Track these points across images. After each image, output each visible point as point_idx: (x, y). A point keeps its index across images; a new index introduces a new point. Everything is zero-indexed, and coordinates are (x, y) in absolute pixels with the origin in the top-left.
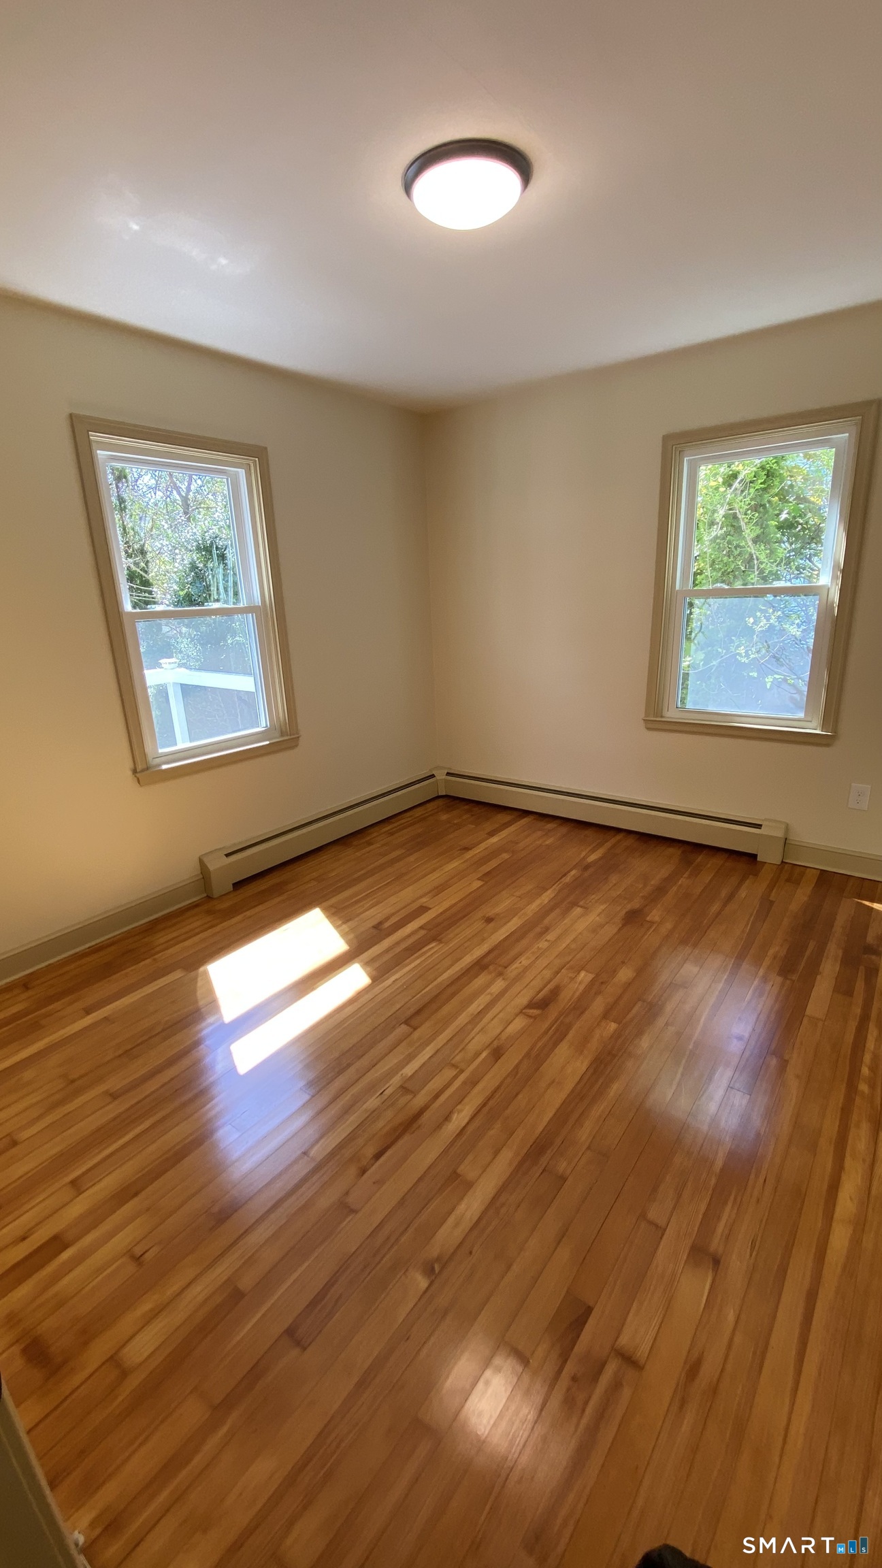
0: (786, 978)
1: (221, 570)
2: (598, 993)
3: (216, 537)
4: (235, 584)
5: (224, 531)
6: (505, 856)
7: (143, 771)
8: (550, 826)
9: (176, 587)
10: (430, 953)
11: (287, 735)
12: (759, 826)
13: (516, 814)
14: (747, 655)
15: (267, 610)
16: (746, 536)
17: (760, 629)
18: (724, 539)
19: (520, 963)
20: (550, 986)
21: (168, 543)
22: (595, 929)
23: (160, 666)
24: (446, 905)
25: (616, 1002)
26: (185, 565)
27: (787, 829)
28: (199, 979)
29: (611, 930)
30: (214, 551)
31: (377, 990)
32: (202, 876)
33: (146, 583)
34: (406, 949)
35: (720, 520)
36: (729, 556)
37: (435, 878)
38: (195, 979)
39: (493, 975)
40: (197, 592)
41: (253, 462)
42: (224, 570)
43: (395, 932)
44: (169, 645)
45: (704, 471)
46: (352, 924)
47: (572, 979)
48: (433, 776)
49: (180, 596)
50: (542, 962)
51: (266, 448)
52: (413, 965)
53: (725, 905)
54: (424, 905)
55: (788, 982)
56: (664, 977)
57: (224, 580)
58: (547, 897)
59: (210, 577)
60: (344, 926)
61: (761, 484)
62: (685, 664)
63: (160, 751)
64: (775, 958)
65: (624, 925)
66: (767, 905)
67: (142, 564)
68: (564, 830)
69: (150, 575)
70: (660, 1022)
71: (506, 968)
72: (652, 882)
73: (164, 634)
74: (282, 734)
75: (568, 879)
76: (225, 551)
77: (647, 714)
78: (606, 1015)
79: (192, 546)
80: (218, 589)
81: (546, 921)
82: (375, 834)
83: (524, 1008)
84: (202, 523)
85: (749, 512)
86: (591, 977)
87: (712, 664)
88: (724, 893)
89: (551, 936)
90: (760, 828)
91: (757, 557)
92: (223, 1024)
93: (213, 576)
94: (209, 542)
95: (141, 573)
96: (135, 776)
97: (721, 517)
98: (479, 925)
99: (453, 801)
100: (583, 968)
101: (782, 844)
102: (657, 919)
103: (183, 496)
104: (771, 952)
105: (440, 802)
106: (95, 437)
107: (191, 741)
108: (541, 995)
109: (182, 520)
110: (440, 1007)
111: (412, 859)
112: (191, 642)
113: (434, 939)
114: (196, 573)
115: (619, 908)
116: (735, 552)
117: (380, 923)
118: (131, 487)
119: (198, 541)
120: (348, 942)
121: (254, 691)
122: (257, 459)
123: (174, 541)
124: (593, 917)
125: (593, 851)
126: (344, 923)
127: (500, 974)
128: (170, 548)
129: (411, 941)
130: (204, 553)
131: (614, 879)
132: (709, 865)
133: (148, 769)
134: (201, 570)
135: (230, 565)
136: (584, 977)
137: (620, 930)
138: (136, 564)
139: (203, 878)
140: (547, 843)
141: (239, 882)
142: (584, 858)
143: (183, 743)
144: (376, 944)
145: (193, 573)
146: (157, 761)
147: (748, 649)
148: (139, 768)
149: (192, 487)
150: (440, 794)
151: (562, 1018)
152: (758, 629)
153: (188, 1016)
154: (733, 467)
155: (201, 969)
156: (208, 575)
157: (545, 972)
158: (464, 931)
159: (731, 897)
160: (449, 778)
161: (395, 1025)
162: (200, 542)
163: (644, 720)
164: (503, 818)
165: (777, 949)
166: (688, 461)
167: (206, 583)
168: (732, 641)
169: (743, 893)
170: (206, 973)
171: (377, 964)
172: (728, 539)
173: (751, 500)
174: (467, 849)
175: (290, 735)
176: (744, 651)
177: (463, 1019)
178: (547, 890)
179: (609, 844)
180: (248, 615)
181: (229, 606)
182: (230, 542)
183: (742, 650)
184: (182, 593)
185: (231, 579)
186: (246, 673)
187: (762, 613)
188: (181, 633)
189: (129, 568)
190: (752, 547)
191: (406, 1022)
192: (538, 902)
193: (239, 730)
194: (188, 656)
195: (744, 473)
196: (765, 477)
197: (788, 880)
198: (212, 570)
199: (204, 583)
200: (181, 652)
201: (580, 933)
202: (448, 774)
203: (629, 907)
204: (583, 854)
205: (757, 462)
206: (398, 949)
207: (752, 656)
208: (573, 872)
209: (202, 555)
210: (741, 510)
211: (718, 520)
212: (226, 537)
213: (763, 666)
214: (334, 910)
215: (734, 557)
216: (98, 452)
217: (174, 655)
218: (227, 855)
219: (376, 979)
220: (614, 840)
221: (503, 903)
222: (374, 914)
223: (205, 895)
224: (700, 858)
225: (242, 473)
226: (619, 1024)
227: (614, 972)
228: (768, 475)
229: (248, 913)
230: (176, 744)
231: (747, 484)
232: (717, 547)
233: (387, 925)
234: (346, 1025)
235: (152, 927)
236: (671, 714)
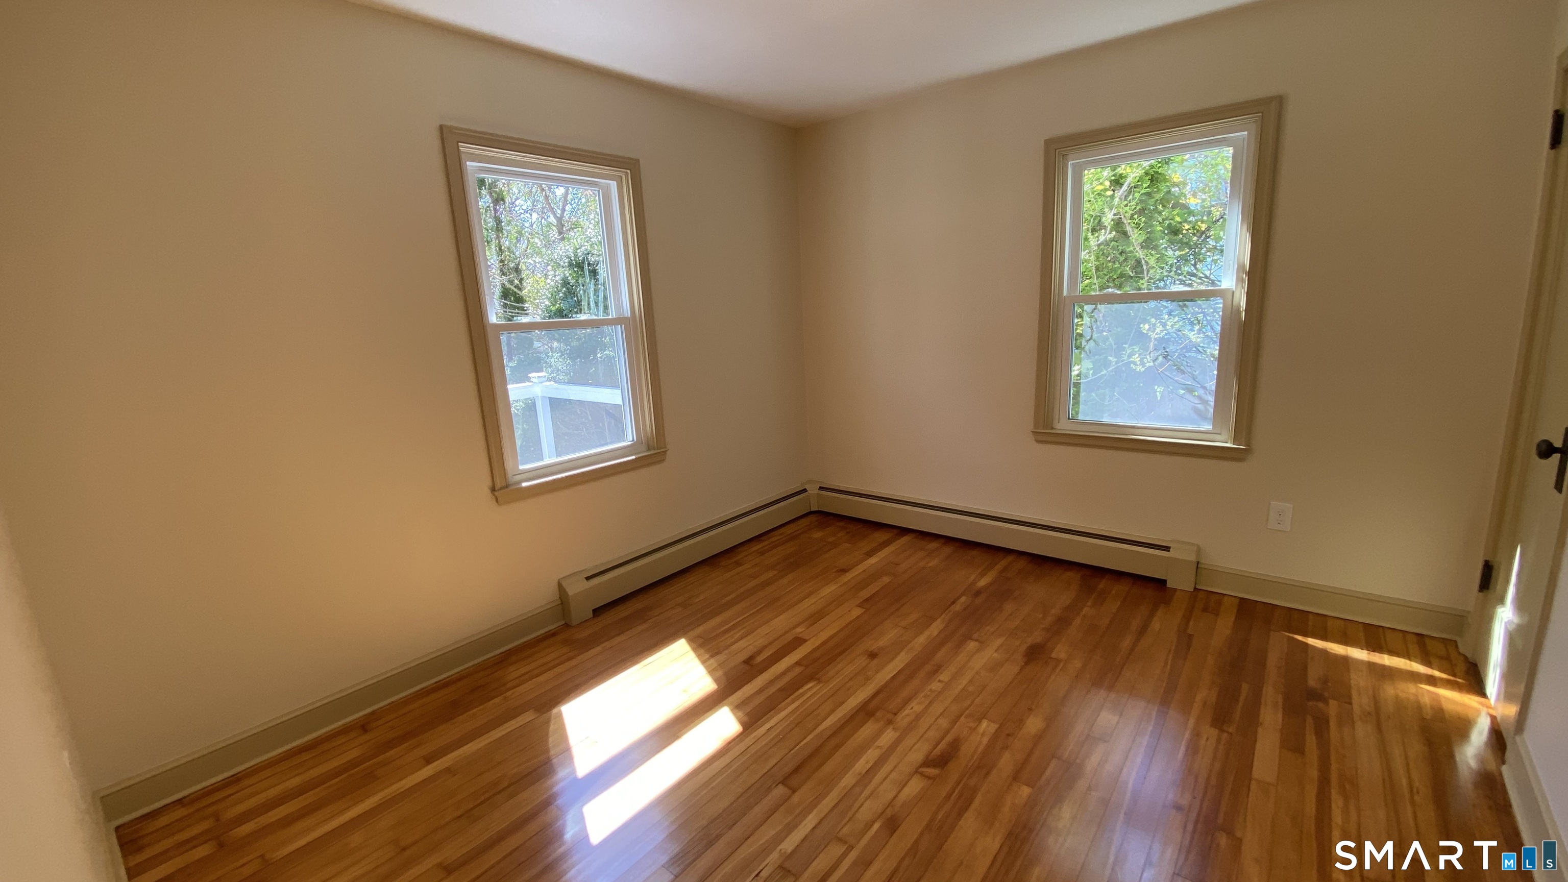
0: (1222, 731)
1: (592, 286)
2: (1005, 747)
3: (588, 254)
4: (605, 298)
5: (596, 247)
6: (886, 579)
7: (501, 489)
8: (934, 545)
9: (547, 303)
10: (810, 694)
11: (655, 450)
12: (1167, 549)
13: (895, 531)
14: (1142, 364)
15: (636, 321)
16: (1134, 241)
17: (1156, 336)
18: (1108, 245)
19: (912, 708)
20: (949, 738)
21: (540, 260)
22: (993, 668)
23: (529, 380)
24: (824, 636)
25: (1026, 761)
26: (557, 281)
27: (1199, 551)
28: (553, 722)
29: (1011, 670)
30: (586, 267)
31: (749, 740)
32: (560, 602)
33: (520, 300)
34: (781, 690)
35: (1109, 224)
36: (1114, 262)
37: (809, 605)
38: (548, 722)
39: (882, 723)
40: (568, 308)
41: (626, 175)
42: (595, 285)
43: (769, 668)
44: (539, 360)
45: (1089, 174)
46: (721, 657)
47: (973, 730)
48: (805, 490)
49: (551, 311)
50: (938, 708)
51: (638, 161)
52: (790, 709)
53: (1138, 640)
54: (800, 636)
55: (1225, 735)
56: (1079, 728)
57: (595, 295)
58: (935, 628)
59: (581, 292)
60: (712, 661)
61: (1146, 188)
62: (1074, 373)
63: (521, 467)
64: (1205, 703)
65: (1027, 663)
66: (1185, 640)
67: (516, 282)
68: (948, 550)
69: (523, 292)
70: (1082, 785)
71: (895, 714)
72: (1053, 611)
73: (536, 349)
74: (649, 449)
75: (957, 607)
76: (596, 266)
77: (1036, 424)
78: (1015, 777)
79: (565, 263)
80: (589, 304)
81: (940, 655)
82: (744, 554)
83: (920, 766)
84: (575, 240)
85: (1136, 216)
86: (993, 727)
87: (1102, 373)
88: (1136, 624)
89: (945, 676)
90: (1169, 551)
91: (1146, 262)
92: (576, 779)
93: (585, 291)
94: (581, 258)
95: (515, 290)
96: (494, 495)
97: (1110, 220)
98: (862, 661)
99: (825, 517)
100: (984, 716)
101: (1195, 568)
102: (1063, 656)
103: (558, 217)
104: (1199, 698)
105: (813, 518)
106: (464, 148)
107: (557, 456)
108: (937, 751)
109: (556, 238)
110: (822, 764)
111: (785, 581)
112: (561, 356)
113: (811, 678)
114: (568, 289)
115: (1018, 643)
116: (1121, 258)
117: (752, 658)
118: (507, 209)
119: (570, 258)
120: (716, 680)
121: (621, 403)
122: (629, 171)
123: (546, 258)
124: (990, 653)
125: (982, 575)
126: (712, 656)
127: (890, 722)
128: (543, 265)
129: (787, 678)
130: (576, 269)
131: (1009, 607)
132: (1113, 592)
133: (507, 486)
134: (572, 286)
135: (601, 280)
136: (987, 727)
137: (1022, 668)
138: (511, 282)
139: (562, 603)
140: (930, 565)
141: (599, 608)
142: (974, 583)
143: (549, 459)
144: (747, 683)
145: (564, 289)
146: (518, 478)
147: (1142, 357)
148: (498, 485)
149: (567, 208)
150: (813, 509)
151: (965, 779)
152: (1154, 336)
153: (539, 767)
154: (1120, 171)
155: (555, 711)
156: (580, 291)
157: (940, 721)
158: (846, 668)
159: (1143, 630)
160: (824, 492)
161: (772, 785)
162: (572, 258)
163: (1033, 432)
164: (881, 536)
165: (1205, 694)
166: (1073, 165)
167: (578, 299)
168: (1124, 349)
169: (1156, 625)
170: (560, 715)
171: (748, 709)
172: (1112, 245)
173: (1137, 204)
174: (844, 571)
175: (657, 449)
176: (1139, 359)
177: (848, 780)
178: (937, 619)
179: (999, 567)
180: (617, 326)
181: (599, 318)
182: (601, 259)
183: (1136, 358)
184: (553, 308)
185: (601, 295)
186: (614, 386)
187: (1156, 320)
188: (552, 348)
189: (503, 285)
190: (1140, 252)
191: (784, 782)
192: (927, 633)
193: (607, 444)
194: (558, 370)
195: (1132, 176)
196: (1149, 183)
197: (1205, 609)
198: (583, 286)
199: (575, 299)
200: (551, 366)
201: (977, 673)
202: (821, 488)
203: (1030, 641)
204: (973, 577)
205: (1145, 165)
206: (773, 689)
207: (1148, 365)
208: (963, 599)
209: (575, 271)
210: (1126, 215)
211: (1106, 224)
212: (600, 255)
213: (1162, 374)
214: (701, 641)
215: (1119, 263)
216: (468, 163)
217: (544, 369)
218: (588, 578)
219: (748, 726)
220: (1003, 563)
221: (888, 635)
222: (744, 647)
223: (563, 622)
224: (1102, 584)
225: (613, 184)
226: (1032, 787)
227: (1021, 722)
228: (1151, 180)
229: (607, 644)
230: (542, 459)
231: (1132, 188)
232: (1101, 253)
233: (759, 659)
234: (714, 784)
235: (506, 659)
236: (1062, 426)
